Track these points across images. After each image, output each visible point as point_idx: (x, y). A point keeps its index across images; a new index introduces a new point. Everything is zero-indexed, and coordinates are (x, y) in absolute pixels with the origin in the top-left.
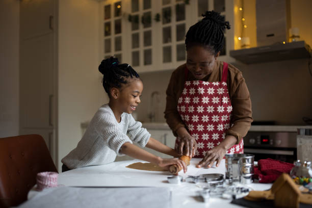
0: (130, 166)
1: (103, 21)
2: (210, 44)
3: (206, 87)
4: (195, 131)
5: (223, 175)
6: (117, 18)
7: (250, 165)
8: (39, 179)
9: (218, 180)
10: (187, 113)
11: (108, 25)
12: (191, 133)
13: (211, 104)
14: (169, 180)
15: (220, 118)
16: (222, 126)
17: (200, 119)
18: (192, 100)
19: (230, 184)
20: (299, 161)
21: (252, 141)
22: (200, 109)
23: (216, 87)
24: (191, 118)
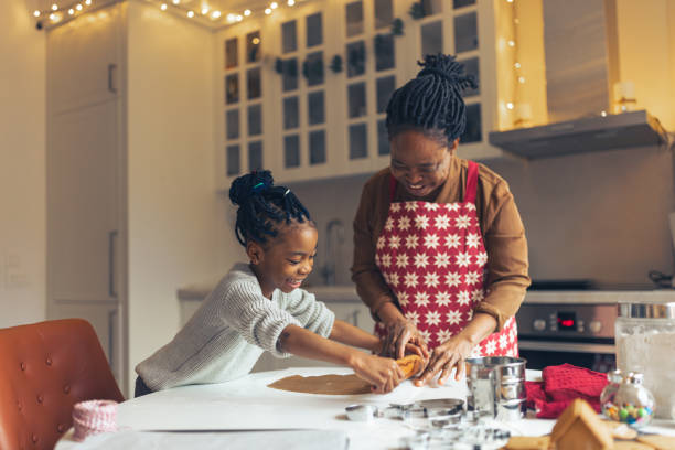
0: (277, 385)
1: (223, 73)
2: (435, 127)
3: (432, 215)
4: (412, 307)
5: (462, 402)
6: (253, 66)
7: (518, 380)
8: (79, 417)
9: (450, 413)
10: (394, 268)
11: (232, 80)
12: (403, 310)
13: (442, 248)
14: (350, 414)
15: (462, 279)
16: (466, 294)
17: (421, 280)
18: (403, 242)
19: (475, 420)
20: (618, 372)
21: (540, 324)
22: (421, 261)
23: (452, 215)
24: (402, 280)
